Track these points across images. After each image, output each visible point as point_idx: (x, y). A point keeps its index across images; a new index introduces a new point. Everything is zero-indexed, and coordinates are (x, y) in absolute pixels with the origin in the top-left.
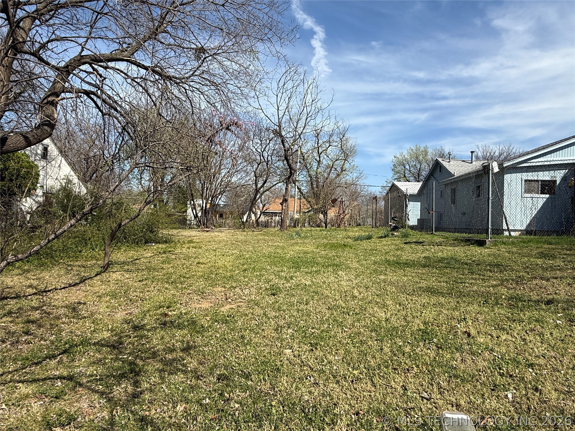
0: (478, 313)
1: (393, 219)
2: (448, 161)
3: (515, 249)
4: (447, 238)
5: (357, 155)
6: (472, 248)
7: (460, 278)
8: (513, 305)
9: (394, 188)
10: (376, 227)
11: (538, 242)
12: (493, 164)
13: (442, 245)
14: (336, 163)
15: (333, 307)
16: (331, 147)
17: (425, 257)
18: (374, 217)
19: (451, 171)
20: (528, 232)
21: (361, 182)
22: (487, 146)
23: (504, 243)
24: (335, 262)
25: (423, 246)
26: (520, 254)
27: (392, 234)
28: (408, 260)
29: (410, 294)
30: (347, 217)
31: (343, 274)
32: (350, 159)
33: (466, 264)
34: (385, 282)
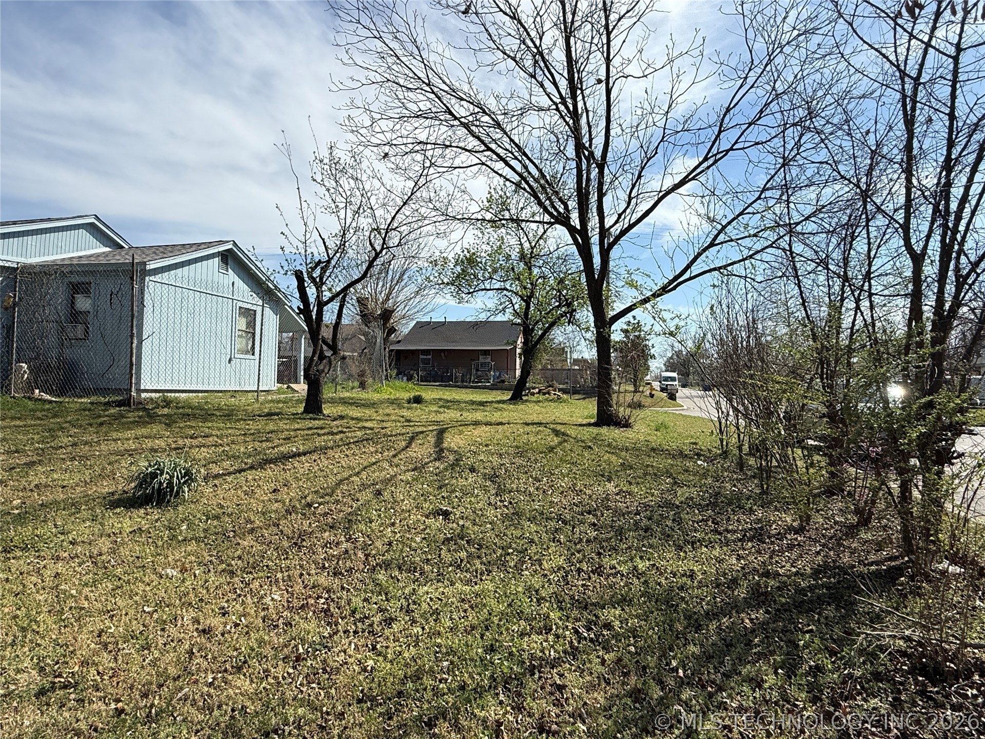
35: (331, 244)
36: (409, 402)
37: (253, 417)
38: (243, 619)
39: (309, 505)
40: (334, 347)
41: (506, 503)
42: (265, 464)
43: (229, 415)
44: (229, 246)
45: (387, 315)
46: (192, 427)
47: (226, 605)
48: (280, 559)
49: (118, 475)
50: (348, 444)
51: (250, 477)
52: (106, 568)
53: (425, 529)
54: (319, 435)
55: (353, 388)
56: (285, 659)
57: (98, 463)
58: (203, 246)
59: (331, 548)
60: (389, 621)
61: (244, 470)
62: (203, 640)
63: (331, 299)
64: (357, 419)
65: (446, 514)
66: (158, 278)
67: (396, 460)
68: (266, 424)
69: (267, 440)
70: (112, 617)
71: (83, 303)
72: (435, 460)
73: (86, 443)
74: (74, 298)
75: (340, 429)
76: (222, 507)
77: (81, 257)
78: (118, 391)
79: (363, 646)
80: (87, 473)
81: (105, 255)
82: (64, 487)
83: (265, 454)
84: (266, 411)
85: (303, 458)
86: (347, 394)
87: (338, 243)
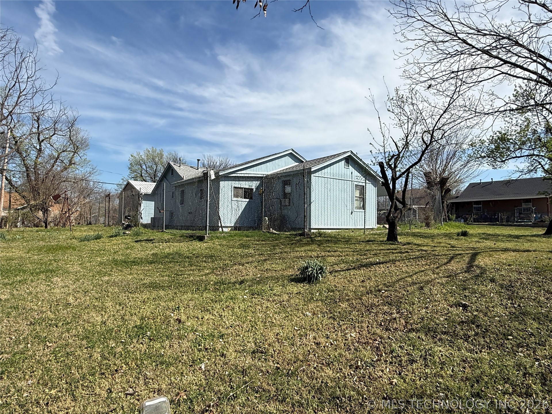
0: (190, 300)
1: (126, 217)
2: (179, 165)
3: (224, 243)
4: (175, 235)
5: (89, 148)
6: (194, 243)
7: (181, 270)
8: (218, 289)
9: (128, 186)
10: (109, 225)
11: (241, 236)
12: (211, 172)
13: (170, 242)
14: (63, 154)
15: (37, 321)
16: (56, 135)
17: (153, 254)
18: (107, 215)
19: (181, 175)
20: (235, 228)
21: (94, 178)
22: (211, 156)
23: (218, 238)
24: (51, 268)
25: (153, 243)
26: (227, 246)
27: (124, 233)
28: (136, 258)
29: (133, 292)
30: (76, 215)
31: (59, 280)
32: (81, 153)
33: (188, 258)
34: (108, 283)
35: (400, 144)
36: (458, 235)
37: (359, 242)
38: (335, 342)
39: (380, 291)
40: (403, 203)
41: (516, 306)
42: (361, 267)
43: (348, 241)
44: (349, 154)
45: (443, 181)
46: (329, 247)
47: (329, 334)
48: (359, 317)
49: (296, 267)
50: (409, 259)
51: (352, 273)
52: (284, 307)
53: (447, 314)
54: (393, 253)
55: (421, 227)
56: (351, 366)
57: (289, 261)
58: (337, 156)
59: (387, 315)
60: (412, 361)
61: (350, 269)
62: (316, 347)
63: (400, 176)
64: (418, 245)
65: (465, 307)
66: (317, 174)
67: (437, 271)
68: (365, 246)
69: (365, 255)
70: (283, 328)
71: (288, 189)
72: (466, 272)
73: (285, 252)
74: (284, 187)
75: (406, 250)
76: (336, 287)
77: (287, 169)
78: (299, 229)
79: (393, 371)
80: (284, 265)
81: (296, 166)
82: (276, 271)
83: (362, 262)
84: (367, 239)
85: (382, 266)
86: (418, 230)
87: (404, 143)
